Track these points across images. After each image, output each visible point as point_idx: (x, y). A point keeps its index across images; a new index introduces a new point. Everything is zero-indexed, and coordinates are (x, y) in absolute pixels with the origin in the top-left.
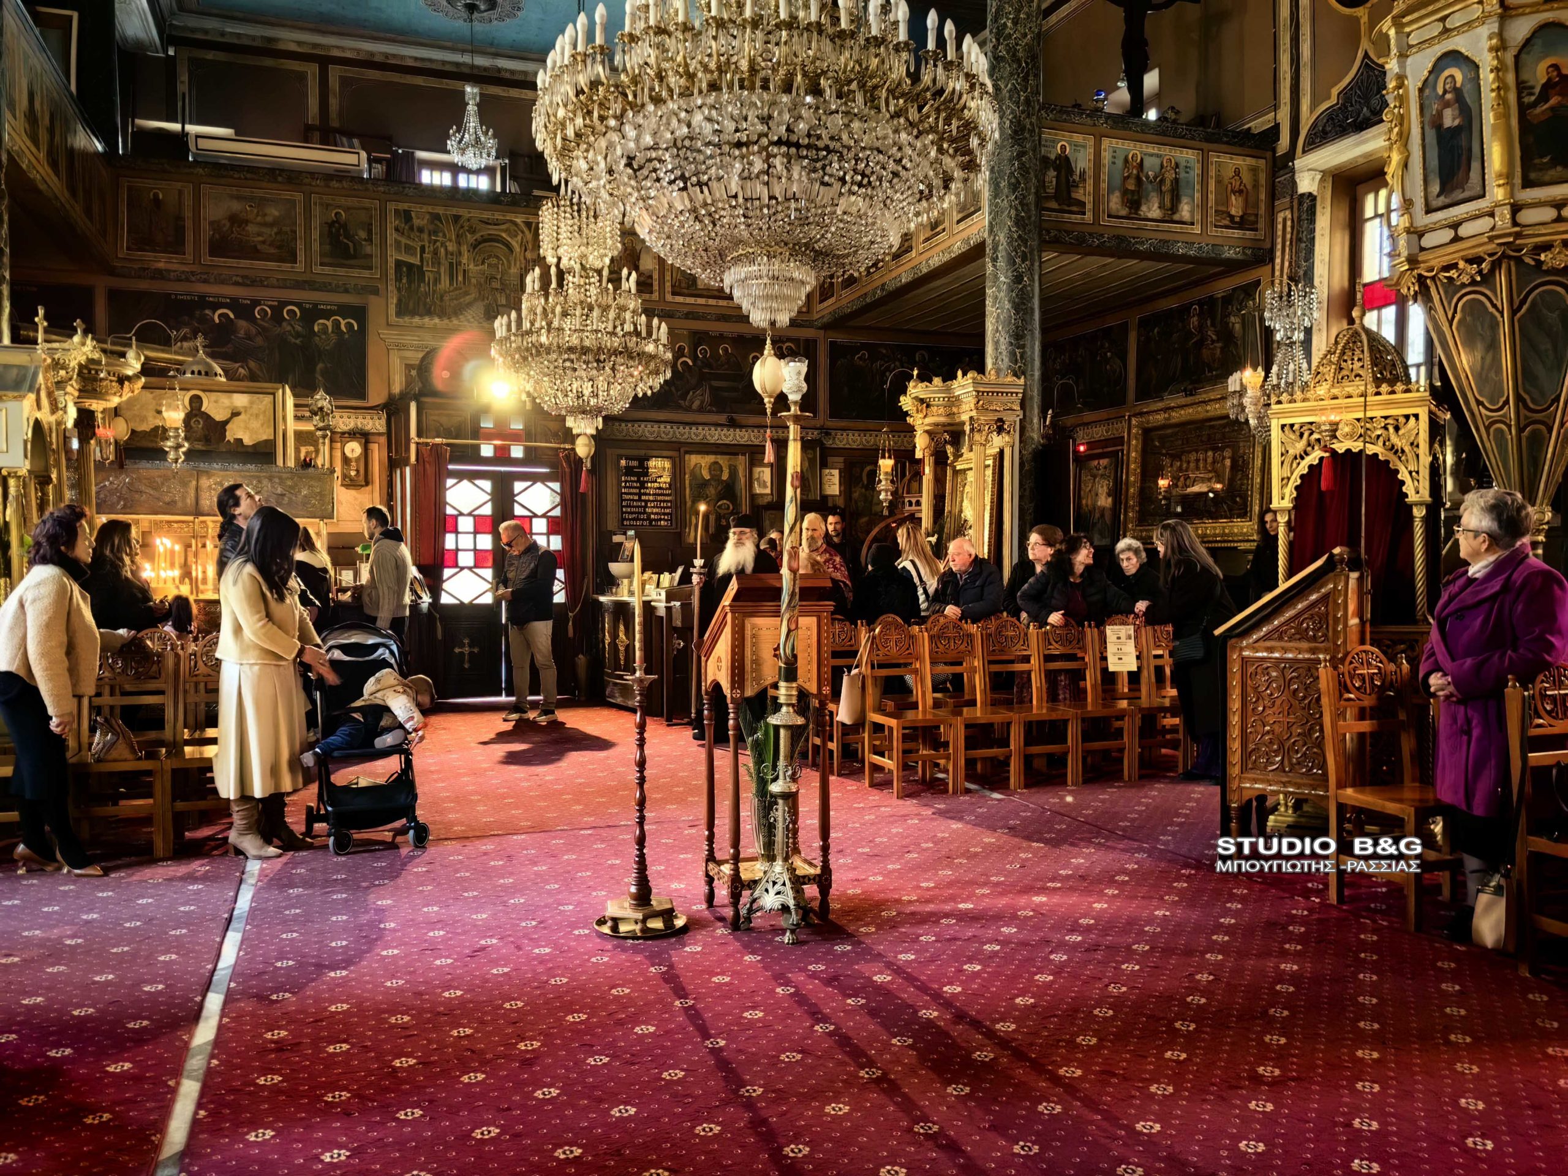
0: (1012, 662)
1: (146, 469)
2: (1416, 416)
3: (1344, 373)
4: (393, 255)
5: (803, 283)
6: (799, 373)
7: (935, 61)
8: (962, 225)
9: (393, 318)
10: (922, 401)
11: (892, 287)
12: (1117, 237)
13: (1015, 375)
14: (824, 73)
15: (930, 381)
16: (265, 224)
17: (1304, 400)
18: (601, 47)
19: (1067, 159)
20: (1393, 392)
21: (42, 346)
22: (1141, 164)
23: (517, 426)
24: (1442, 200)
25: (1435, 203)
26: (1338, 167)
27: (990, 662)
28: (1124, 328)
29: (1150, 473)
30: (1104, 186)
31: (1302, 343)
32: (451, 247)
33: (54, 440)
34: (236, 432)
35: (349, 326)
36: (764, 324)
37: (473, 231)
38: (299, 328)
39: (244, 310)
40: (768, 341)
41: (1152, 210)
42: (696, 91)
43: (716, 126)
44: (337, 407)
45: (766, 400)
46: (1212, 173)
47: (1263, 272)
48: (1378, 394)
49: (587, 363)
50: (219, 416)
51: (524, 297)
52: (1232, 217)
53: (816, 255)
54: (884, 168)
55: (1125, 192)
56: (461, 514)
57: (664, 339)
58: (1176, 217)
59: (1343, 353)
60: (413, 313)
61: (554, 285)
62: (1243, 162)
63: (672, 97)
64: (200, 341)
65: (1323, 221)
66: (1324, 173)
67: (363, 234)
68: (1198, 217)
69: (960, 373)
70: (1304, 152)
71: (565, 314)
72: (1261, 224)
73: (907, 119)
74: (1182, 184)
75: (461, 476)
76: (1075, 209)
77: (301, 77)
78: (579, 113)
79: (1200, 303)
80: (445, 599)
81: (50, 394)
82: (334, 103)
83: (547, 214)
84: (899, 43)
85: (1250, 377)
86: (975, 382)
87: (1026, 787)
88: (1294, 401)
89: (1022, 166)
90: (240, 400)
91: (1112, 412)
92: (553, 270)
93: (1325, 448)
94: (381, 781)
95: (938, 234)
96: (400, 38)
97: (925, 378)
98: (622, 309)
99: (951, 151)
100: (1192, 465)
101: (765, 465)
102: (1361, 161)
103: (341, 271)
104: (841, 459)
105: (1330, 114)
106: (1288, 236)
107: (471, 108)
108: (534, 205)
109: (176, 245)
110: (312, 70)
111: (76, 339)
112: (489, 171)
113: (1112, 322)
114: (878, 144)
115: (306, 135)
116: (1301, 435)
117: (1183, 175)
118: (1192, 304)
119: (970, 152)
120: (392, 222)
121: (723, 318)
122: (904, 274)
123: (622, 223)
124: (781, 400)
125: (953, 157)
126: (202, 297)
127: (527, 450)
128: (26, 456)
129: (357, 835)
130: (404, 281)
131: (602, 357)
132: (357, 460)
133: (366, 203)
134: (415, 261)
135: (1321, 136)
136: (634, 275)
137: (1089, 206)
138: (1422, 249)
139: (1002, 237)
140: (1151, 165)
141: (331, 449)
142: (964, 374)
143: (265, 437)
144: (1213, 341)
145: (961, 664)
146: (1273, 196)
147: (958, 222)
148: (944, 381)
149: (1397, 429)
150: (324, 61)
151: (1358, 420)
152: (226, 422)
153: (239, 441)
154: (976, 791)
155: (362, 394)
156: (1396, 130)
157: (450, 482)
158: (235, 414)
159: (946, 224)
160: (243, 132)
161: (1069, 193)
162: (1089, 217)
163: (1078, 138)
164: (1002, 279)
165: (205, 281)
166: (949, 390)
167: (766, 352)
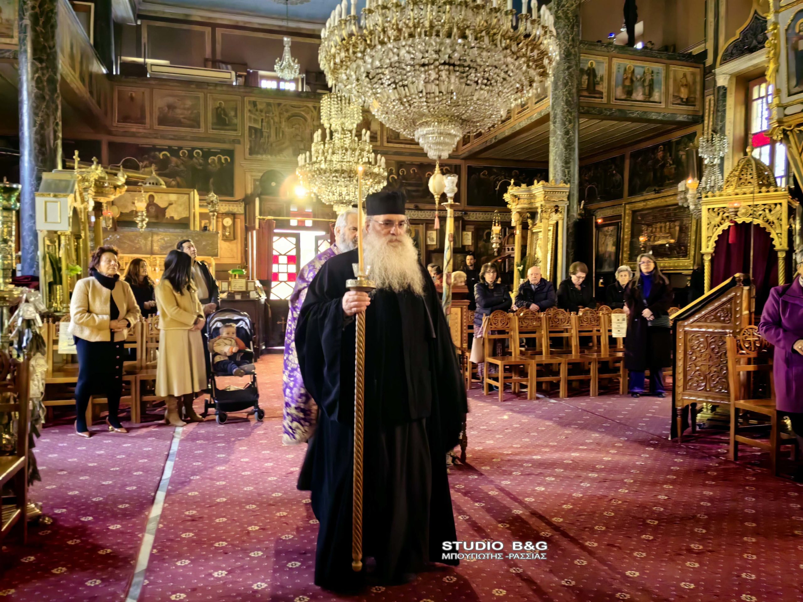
0: (562, 332)
1: (127, 231)
2: (780, 204)
3: (742, 181)
4: (248, 124)
5: (455, 136)
6: (453, 183)
7: (527, 19)
8: (538, 105)
9: (247, 156)
10: (516, 196)
11: (501, 137)
12: (620, 110)
13: (565, 182)
14: (468, 27)
15: (520, 186)
16: (184, 109)
17: (721, 195)
18: (354, 16)
19: (594, 70)
20: (768, 192)
21: (77, 170)
22: (633, 72)
23: (309, 210)
24: (798, 89)
25: (794, 90)
26: (739, 72)
27: (550, 332)
28: (622, 158)
29: (635, 234)
30: (613, 83)
31: (719, 165)
32: (277, 119)
33: (83, 217)
34: (170, 213)
35: (226, 159)
36: (435, 158)
37: (287, 111)
38: (201, 161)
39: (174, 152)
40: (437, 166)
41: (639, 95)
42: (402, 38)
43: (412, 56)
44: (220, 201)
45: (436, 196)
46: (671, 75)
47: (697, 128)
48: (760, 192)
49: (344, 178)
50: (162, 205)
51: (313, 145)
52: (682, 99)
53: (464, 122)
54: (498, 76)
55: (624, 86)
56: (281, 255)
57: (383, 165)
58: (651, 99)
59: (742, 171)
60: (258, 153)
61: (328, 138)
62: (688, 70)
63: (389, 41)
64: (153, 167)
65: (731, 101)
66: (732, 75)
67: (232, 113)
68: (663, 99)
69: (536, 182)
70: (721, 64)
71: (333, 153)
72: (698, 103)
73: (511, 50)
74: (655, 81)
75: (281, 235)
76: (597, 96)
77: (202, 34)
78: (343, 50)
79: (664, 144)
80: (273, 297)
81: (81, 194)
82: (219, 47)
83: (325, 102)
84: (507, 11)
85: (690, 183)
86: (544, 187)
87: (569, 396)
88: (714, 196)
89: (570, 74)
90: (173, 197)
91: (616, 202)
92: (328, 131)
93: (731, 221)
94: (241, 388)
95: (525, 109)
96: (251, 13)
97: (517, 184)
98: (362, 150)
99: (534, 67)
100: (658, 230)
101: (434, 230)
102: (752, 69)
103: (222, 132)
104: (472, 227)
105: (735, 44)
106: (712, 109)
107: (287, 49)
108: (317, 97)
109: (141, 120)
110: (208, 30)
111: (93, 167)
112: (295, 80)
113: (615, 154)
114: (495, 63)
115: (205, 63)
116: (719, 214)
117: (655, 77)
118: (659, 145)
119: (543, 67)
120: (247, 107)
121: (413, 154)
122: (507, 131)
123: (363, 106)
124: (444, 197)
125: (535, 69)
126: (154, 146)
127: (314, 222)
128: (69, 225)
129: (230, 414)
130: (253, 136)
131: (352, 175)
132: (230, 227)
133: (235, 97)
134: (258, 126)
135: (730, 56)
136: (368, 132)
137: (605, 94)
138: (786, 115)
139: (559, 111)
140: (639, 72)
141: (217, 221)
142: (538, 182)
143: (184, 216)
144: (670, 165)
145: (535, 332)
146: (704, 88)
147: (536, 103)
148: (528, 186)
149: (770, 211)
150: (214, 26)
151: (750, 206)
152: (166, 208)
153: (172, 218)
154: (542, 398)
155: (232, 194)
156: (772, 52)
157: (275, 238)
158: (171, 204)
159: (529, 105)
160: (175, 63)
161: (594, 87)
162: (605, 100)
163: (600, 59)
164: (559, 133)
165: (156, 138)
166: (530, 191)
167: (436, 172)
